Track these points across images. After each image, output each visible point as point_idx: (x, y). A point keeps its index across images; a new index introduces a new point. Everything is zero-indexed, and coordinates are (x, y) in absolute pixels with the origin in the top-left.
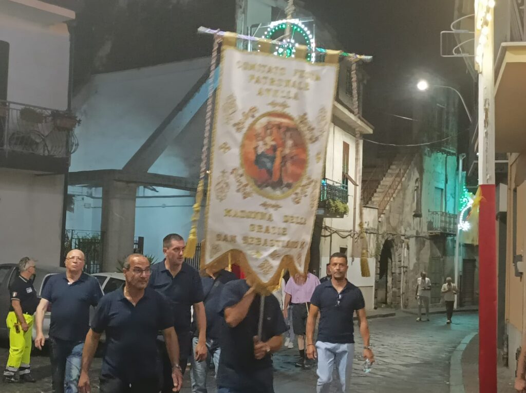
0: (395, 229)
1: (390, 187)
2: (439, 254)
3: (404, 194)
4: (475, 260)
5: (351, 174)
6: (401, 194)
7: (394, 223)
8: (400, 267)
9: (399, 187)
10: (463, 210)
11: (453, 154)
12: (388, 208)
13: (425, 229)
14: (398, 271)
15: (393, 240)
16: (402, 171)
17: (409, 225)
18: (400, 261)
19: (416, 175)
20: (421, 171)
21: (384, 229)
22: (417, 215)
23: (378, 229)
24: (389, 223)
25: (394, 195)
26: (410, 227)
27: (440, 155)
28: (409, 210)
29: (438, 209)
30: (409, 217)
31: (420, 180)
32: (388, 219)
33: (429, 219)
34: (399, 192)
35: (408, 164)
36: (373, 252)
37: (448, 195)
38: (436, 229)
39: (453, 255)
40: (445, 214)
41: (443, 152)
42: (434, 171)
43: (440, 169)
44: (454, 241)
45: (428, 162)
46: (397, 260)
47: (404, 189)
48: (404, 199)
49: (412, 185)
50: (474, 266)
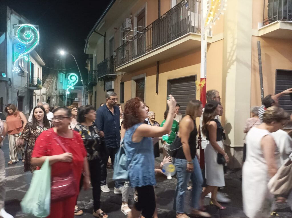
0: (51, 93)
1: (49, 82)
2: (61, 100)
3: (53, 84)
4: (69, 102)
5: (39, 77)
6: (52, 84)
7: (50, 91)
8: (52, 104)
9: (52, 82)
10: (68, 89)
11: (64, 73)
12: (49, 87)
13: (58, 94)
14: (51, 105)
15: (50, 97)
16: (52, 77)
17: (54, 92)
18: (52, 102)
19: (56, 79)
20: (57, 78)
21: (48, 94)
22: (56, 90)
23: (46, 94)
24: (49, 91)
25: (50, 84)
26: (54, 93)
27: (61, 73)
28: (54, 88)
29: (61, 88)
30: (54, 90)
31: (57, 80)
32: (49, 90)
33: (59, 91)
34: (51, 84)
35: (54, 75)
36: (45, 100)
37: (63, 84)
38: (61, 94)
39: (65, 100)
40: (63, 90)
41: (62, 73)
42: (60, 78)
43: (61, 77)
44: (65, 97)
45: (59, 75)
46: (51, 102)
47: (53, 82)
48: (53, 85)
49: (55, 81)
50: (69, 103)
